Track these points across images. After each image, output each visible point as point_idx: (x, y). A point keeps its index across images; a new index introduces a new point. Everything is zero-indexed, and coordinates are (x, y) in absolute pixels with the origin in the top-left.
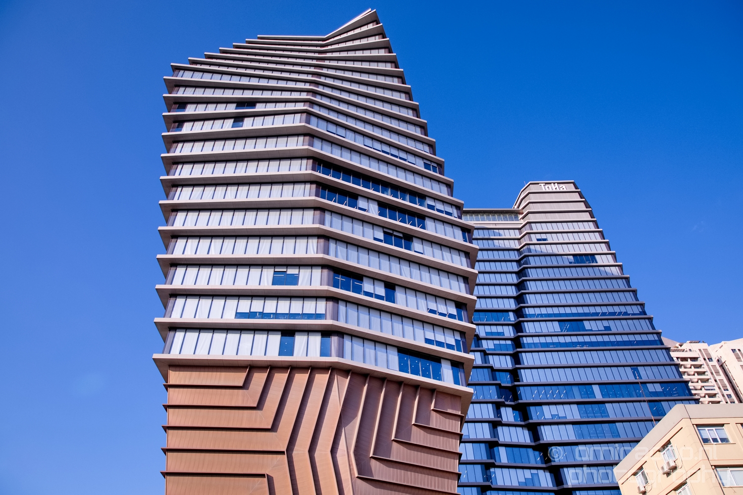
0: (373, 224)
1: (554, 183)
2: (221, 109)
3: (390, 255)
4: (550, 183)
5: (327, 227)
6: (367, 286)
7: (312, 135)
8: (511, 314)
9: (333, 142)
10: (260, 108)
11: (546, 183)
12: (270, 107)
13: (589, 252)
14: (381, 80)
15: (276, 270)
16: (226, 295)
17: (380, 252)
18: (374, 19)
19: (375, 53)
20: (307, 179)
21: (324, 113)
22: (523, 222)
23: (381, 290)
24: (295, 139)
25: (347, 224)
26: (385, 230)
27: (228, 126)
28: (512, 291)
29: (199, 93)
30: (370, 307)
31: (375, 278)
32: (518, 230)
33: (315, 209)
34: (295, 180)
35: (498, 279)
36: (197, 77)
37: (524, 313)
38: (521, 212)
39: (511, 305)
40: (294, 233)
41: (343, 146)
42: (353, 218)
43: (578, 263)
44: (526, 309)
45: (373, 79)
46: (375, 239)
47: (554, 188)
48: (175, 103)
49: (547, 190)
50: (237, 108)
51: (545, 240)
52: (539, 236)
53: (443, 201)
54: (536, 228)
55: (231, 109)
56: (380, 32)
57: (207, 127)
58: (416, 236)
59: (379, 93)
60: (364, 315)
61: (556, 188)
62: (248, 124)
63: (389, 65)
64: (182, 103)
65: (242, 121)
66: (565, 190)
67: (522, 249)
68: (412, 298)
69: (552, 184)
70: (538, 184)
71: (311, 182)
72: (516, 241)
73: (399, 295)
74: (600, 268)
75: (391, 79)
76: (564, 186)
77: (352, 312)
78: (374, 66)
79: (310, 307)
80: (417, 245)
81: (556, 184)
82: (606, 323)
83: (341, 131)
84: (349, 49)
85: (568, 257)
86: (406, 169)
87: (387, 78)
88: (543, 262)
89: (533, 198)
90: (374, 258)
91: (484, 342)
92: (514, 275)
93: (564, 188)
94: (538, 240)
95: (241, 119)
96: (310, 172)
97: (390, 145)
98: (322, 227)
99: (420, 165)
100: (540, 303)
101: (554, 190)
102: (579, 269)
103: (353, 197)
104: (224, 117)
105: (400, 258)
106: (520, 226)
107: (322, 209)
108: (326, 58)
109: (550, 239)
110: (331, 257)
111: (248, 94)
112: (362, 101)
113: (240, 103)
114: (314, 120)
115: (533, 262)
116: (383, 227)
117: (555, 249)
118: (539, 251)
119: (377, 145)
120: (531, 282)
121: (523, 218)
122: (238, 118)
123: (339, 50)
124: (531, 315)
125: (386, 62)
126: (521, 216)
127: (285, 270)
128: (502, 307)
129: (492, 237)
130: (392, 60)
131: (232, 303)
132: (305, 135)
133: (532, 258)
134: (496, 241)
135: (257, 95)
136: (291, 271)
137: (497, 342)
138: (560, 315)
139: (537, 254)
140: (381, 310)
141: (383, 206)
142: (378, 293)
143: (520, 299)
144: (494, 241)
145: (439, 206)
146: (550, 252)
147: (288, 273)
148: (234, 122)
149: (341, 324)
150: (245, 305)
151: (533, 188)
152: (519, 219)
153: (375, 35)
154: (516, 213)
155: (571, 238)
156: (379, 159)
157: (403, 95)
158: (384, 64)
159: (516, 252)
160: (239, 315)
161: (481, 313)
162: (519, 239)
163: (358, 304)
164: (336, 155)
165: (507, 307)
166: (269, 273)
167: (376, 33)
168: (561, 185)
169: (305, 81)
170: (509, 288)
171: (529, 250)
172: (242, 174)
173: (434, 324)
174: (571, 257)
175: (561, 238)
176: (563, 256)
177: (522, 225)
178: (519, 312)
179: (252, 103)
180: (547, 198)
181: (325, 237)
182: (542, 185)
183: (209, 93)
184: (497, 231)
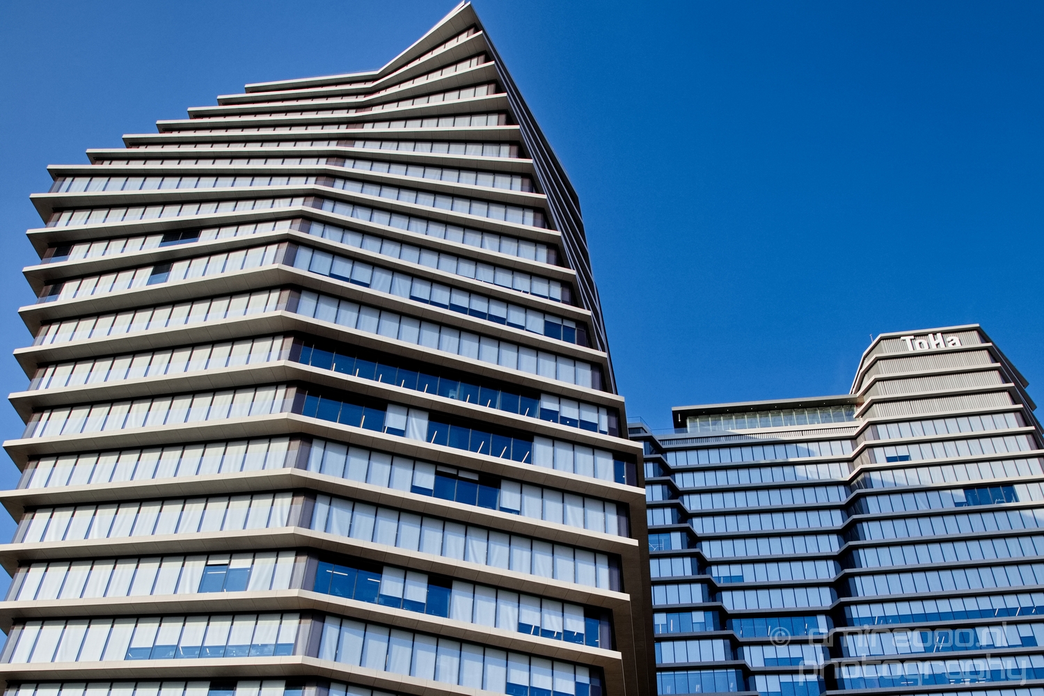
0: (414, 458)
1: (934, 334)
2: (134, 248)
3: (445, 519)
4: (926, 334)
5: (312, 473)
6: (391, 585)
7: (296, 287)
8: (822, 620)
9: (341, 297)
10: (207, 238)
11: (916, 335)
12: (228, 236)
13: (1001, 478)
14: (473, 153)
15: (210, 562)
16: (114, 615)
17: (423, 515)
18: (469, 21)
19: (467, 96)
20: (279, 379)
21: (331, 238)
22: (861, 423)
23: (418, 591)
24: (264, 296)
25: (358, 462)
26: (440, 469)
27: (141, 281)
28: (827, 572)
29: (98, 220)
30: (391, 626)
31: (407, 567)
32: (849, 442)
33: (292, 436)
34: (257, 382)
35: (800, 546)
36: (97, 188)
37: (848, 616)
38: (859, 401)
39: (824, 599)
40: (247, 489)
41: (363, 303)
42: (371, 449)
43: (975, 504)
44: (853, 608)
45: (457, 153)
46: (415, 489)
47: (933, 344)
48: (51, 245)
49: (919, 350)
50: (164, 241)
51: (906, 458)
52: (891, 452)
53: (580, 400)
54: (886, 434)
55: (153, 246)
56: (480, 49)
57: (106, 288)
58: (508, 476)
59: (467, 182)
60: (377, 642)
61: (937, 345)
62: (179, 275)
63: (493, 119)
64: (62, 244)
65: (168, 270)
66: (958, 346)
67: (855, 482)
68: (486, 604)
69: (931, 336)
70: (899, 337)
71: (288, 384)
72: (845, 465)
73: (460, 600)
74: (1023, 512)
75: (495, 148)
76: (955, 338)
77: (353, 636)
78: (462, 125)
79: (267, 630)
80: (509, 497)
81: (939, 335)
82: (1025, 630)
83: (362, 273)
84: (417, 93)
85: (954, 492)
86: (501, 339)
87: (488, 148)
88: (897, 505)
89: (884, 370)
90: (410, 529)
91: (760, 680)
92: (834, 538)
93: (955, 341)
94: (889, 459)
95: (166, 266)
96: (284, 362)
97: (471, 291)
98: (301, 473)
99: (534, 328)
100: (883, 593)
101: (934, 348)
102: (975, 518)
103: (377, 404)
104: (133, 265)
105: (468, 524)
106: (854, 433)
107: (306, 437)
108: (367, 119)
109: (917, 455)
110: (317, 532)
111: (189, 213)
112: (425, 204)
113: (172, 232)
114: (304, 255)
115: (874, 507)
116: (436, 464)
117: (925, 478)
118: (889, 483)
119: (442, 295)
120: (867, 551)
121: (863, 414)
122: (161, 264)
123: (396, 98)
124: (862, 621)
125: (487, 113)
126: (858, 410)
127: (226, 562)
128: (803, 605)
129: (791, 460)
130: (500, 108)
131: (123, 630)
132: (282, 287)
133: (874, 498)
134: (800, 469)
135: (208, 212)
136: (239, 563)
137: (786, 679)
138: (926, 616)
139: (887, 488)
140: (415, 631)
141: (440, 419)
142: (410, 596)
143: (841, 587)
144: (797, 467)
145: (569, 411)
146: (914, 483)
147: (231, 567)
148: (153, 273)
149: (325, 662)
150: (146, 633)
151: (887, 349)
152: (854, 416)
153: (470, 58)
154: (850, 404)
155: (964, 451)
156: (442, 324)
157: (517, 182)
158: (483, 118)
159: (842, 489)
160: (131, 653)
161: (757, 621)
162: (850, 461)
163: (367, 621)
164: (346, 322)
165: (815, 604)
166: (196, 567)
167: (472, 53)
168: (949, 337)
169: (307, 174)
170: (821, 565)
171: (868, 482)
172: (200, 372)
173: (531, 655)
174: (961, 492)
175: (940, 453)
176: (941, 492)
177: (859, 429)
178: (838, 616)
179: (191, 230)
180: (917, 366)
181: (309, 491)
182: (908, 339)
183: (116, 219)
184: (804, 445)
